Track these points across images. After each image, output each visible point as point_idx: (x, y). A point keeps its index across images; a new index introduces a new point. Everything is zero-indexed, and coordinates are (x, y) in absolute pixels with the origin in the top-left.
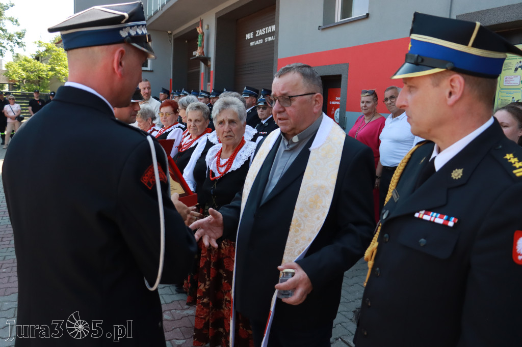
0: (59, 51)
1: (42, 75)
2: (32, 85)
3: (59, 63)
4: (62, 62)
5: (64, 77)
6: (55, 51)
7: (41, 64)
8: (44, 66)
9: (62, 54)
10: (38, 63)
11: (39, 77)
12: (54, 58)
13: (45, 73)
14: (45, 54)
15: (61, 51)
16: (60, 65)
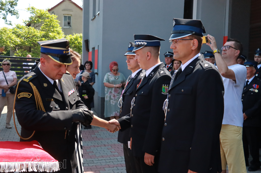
0: (52, 18)
1: (36, 41)
2: (26, 51)
3: (52, 30)
4: (55, 29)
6: (48, 18)
7: (35, 30)
8: (38, 33)
9: (55, 21)
10: (32, 29)
11: (33, 43)
12: (47, 24)
13: (39, 39)
14: (38, 20)
15: (54, 17)
16: (53, 32)
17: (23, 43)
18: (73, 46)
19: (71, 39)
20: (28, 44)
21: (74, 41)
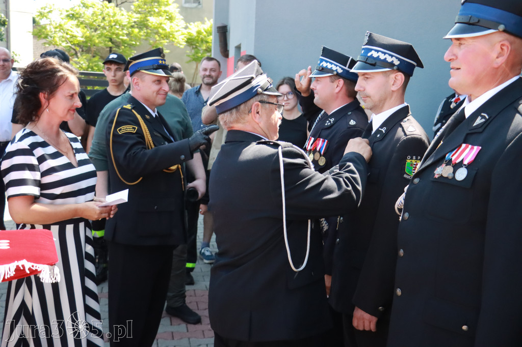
1: (117, 35)
3: (156, 10)
4: (163, 9)
5: (165, 42)
8: (124, 16)
11: (112, 41)
13: (125, 32)
16: (159, 14)
17: (89, 39)
18: (205, 48)
19: (199, 33)
20: (100, 42)
21: (205, 36)
